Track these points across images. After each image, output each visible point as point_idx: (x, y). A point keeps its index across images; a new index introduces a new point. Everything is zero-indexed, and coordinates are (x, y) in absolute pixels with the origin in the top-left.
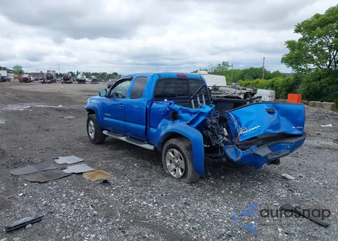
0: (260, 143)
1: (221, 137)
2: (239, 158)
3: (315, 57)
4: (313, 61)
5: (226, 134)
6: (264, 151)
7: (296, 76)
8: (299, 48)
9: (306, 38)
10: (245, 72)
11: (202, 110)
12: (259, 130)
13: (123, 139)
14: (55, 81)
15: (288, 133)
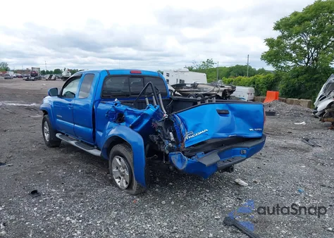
0: (209, 148)
1: (166, 142)
2: (184, 166)
3: (294, 55)
4: (291, 58)
5: (172, 139)
6: (209, 160)
7: (276, 74)
8: (278, 46)
9: (285, 36)
10: (231, 69)
11: (145, 111)
12: (205, 134)
13: (73, 143)
14: (40, 79)
15: (244, 136)
